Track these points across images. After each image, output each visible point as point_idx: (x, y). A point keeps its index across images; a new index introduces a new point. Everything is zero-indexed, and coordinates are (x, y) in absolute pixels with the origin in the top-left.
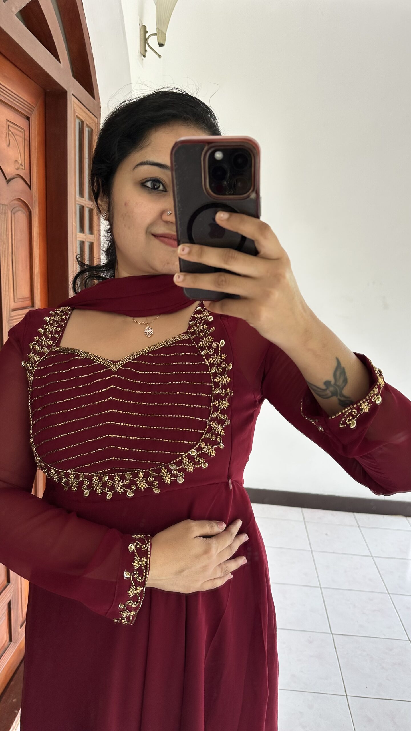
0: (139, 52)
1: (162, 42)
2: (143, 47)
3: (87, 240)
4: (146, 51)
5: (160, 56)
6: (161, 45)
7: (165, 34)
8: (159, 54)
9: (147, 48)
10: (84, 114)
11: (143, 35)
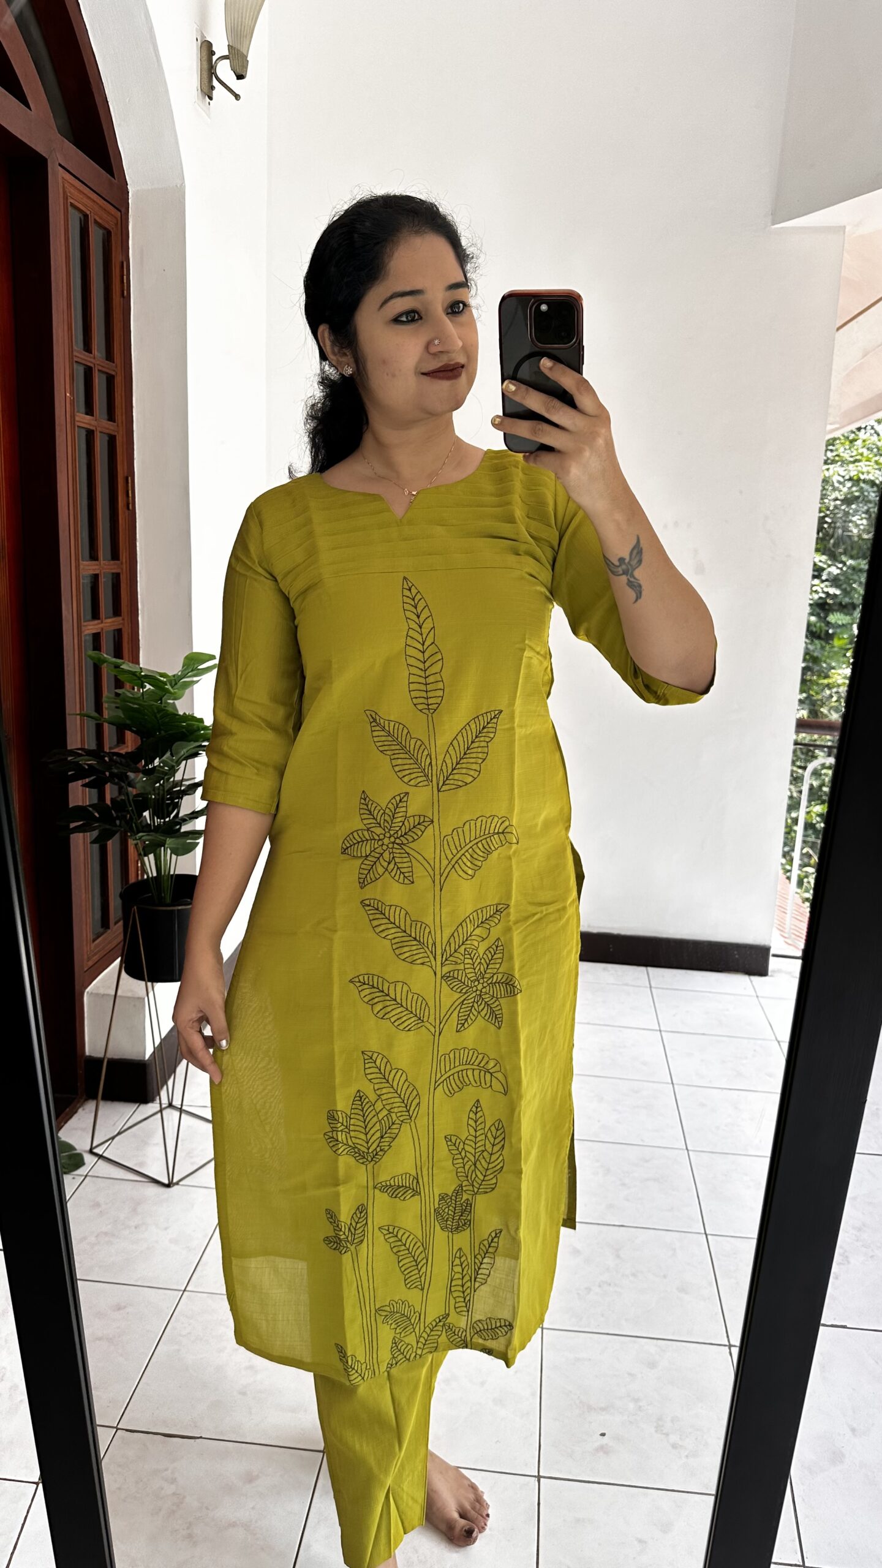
0: (197, 90)
1: (240, 72)
2: (206, 81)
3: (99, 429)
4: (213, 88)
5: (237, 97)
6: (240, 77)
7: (247, 57)
8: (235, 93)
9: (215, 83)
10: (89, 203)
11: (205, 58)
